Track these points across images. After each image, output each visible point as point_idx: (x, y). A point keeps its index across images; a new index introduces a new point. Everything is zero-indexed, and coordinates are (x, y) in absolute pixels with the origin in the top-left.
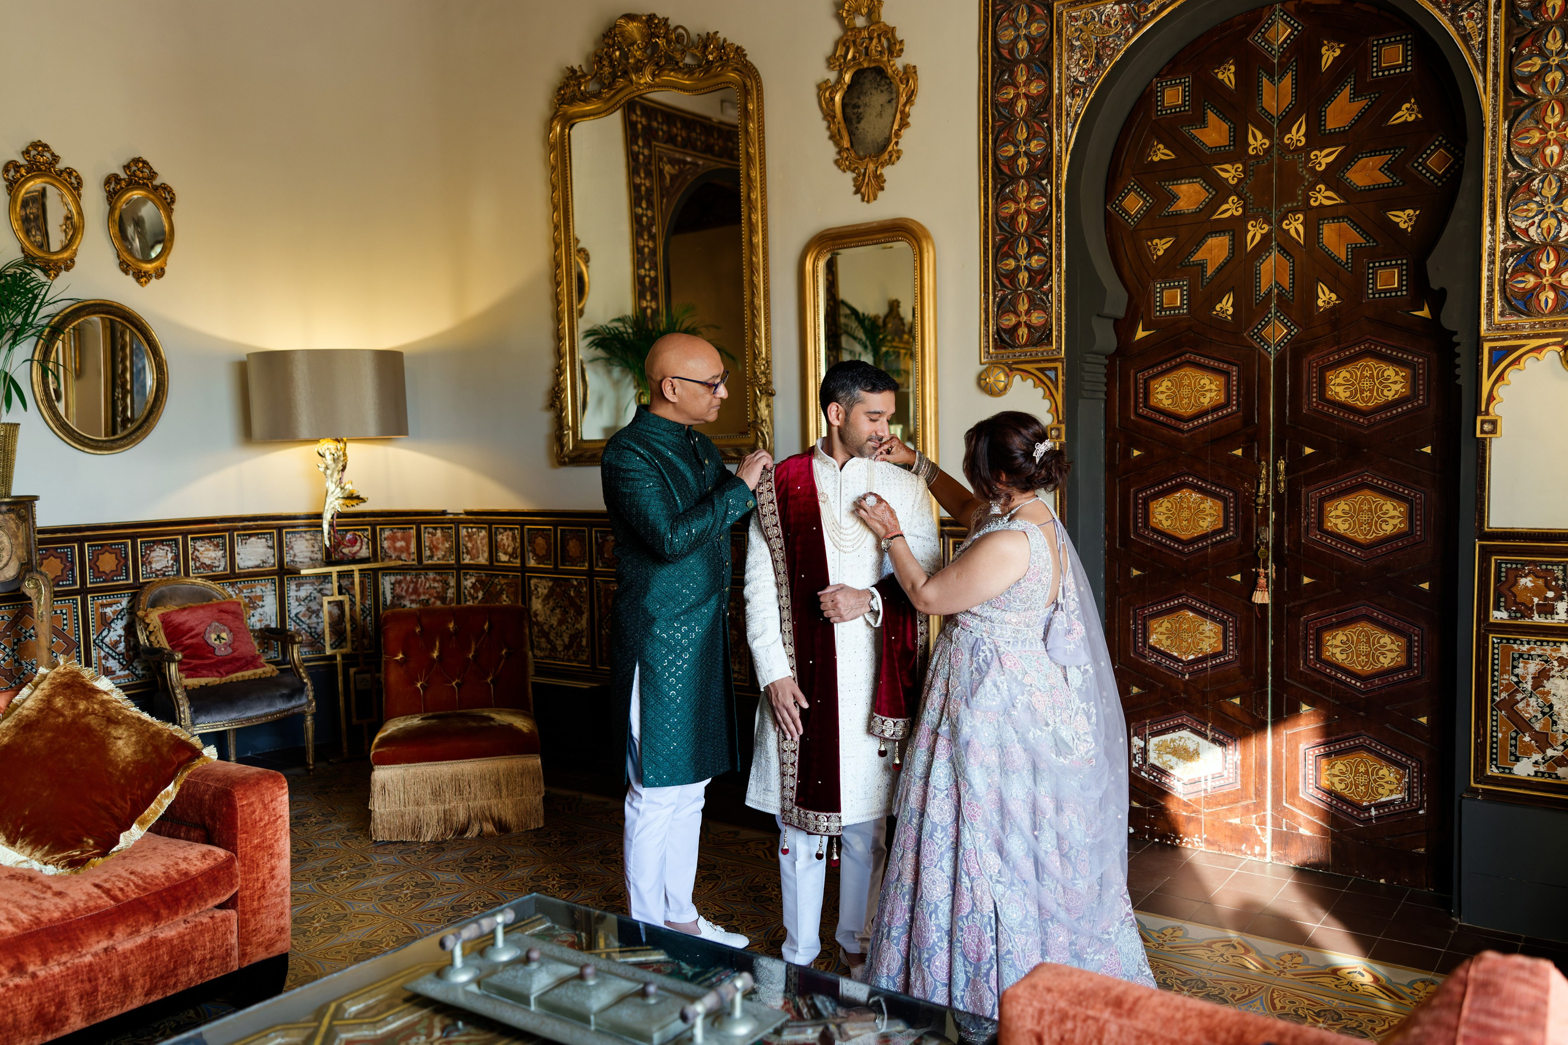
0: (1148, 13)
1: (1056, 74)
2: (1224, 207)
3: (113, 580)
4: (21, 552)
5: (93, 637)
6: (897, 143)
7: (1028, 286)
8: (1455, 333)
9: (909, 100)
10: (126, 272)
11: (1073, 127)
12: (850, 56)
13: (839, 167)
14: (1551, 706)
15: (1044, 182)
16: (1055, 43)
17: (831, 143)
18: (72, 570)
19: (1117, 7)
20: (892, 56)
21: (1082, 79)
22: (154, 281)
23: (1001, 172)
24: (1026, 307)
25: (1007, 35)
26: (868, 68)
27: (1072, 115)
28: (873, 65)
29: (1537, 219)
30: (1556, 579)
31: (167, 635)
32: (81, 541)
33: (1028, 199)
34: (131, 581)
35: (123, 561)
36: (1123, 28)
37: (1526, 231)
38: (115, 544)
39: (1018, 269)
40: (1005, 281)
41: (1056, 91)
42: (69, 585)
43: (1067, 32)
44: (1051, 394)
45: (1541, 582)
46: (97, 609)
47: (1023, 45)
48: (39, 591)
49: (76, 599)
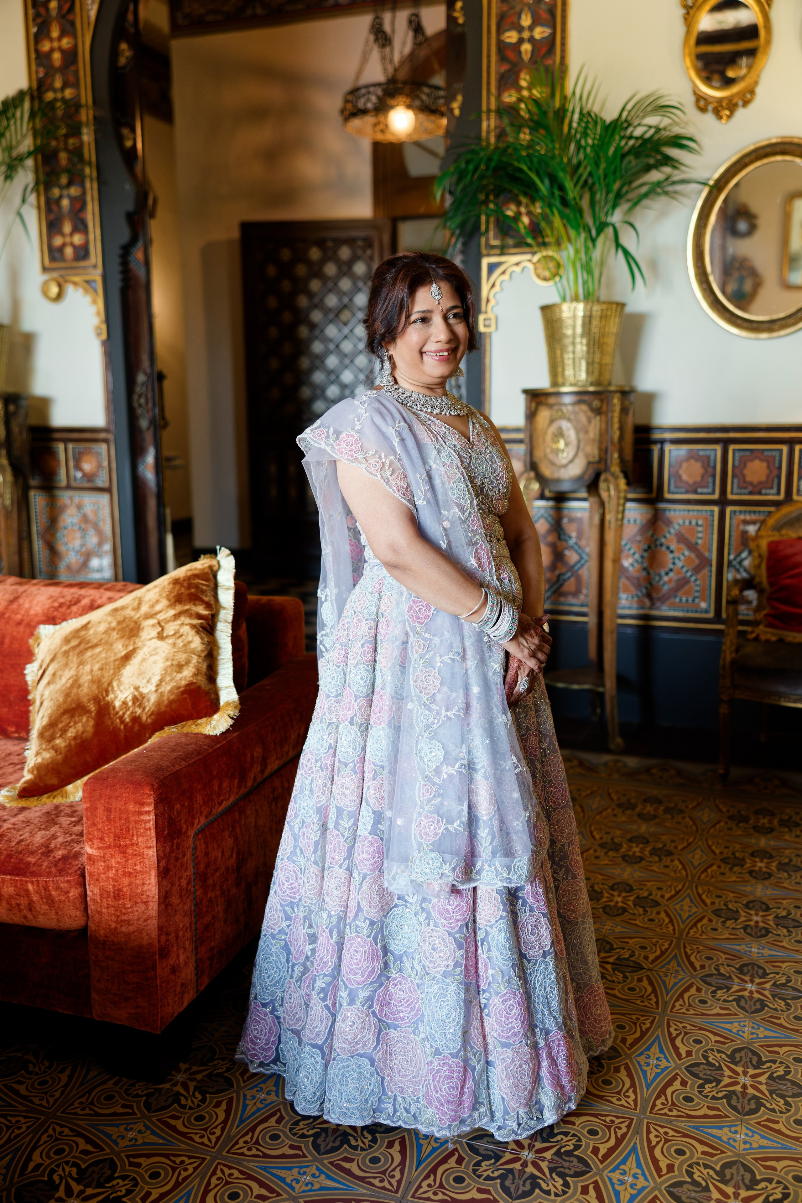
3: (761, 494)
4: (594, 451)
5: (729, 557)
18: (713, 476)
31: (769, 569)
35: (775, 472)
38: (769, 450)
46: (738, 526)
48: (610, 496)
49: (713, 511)
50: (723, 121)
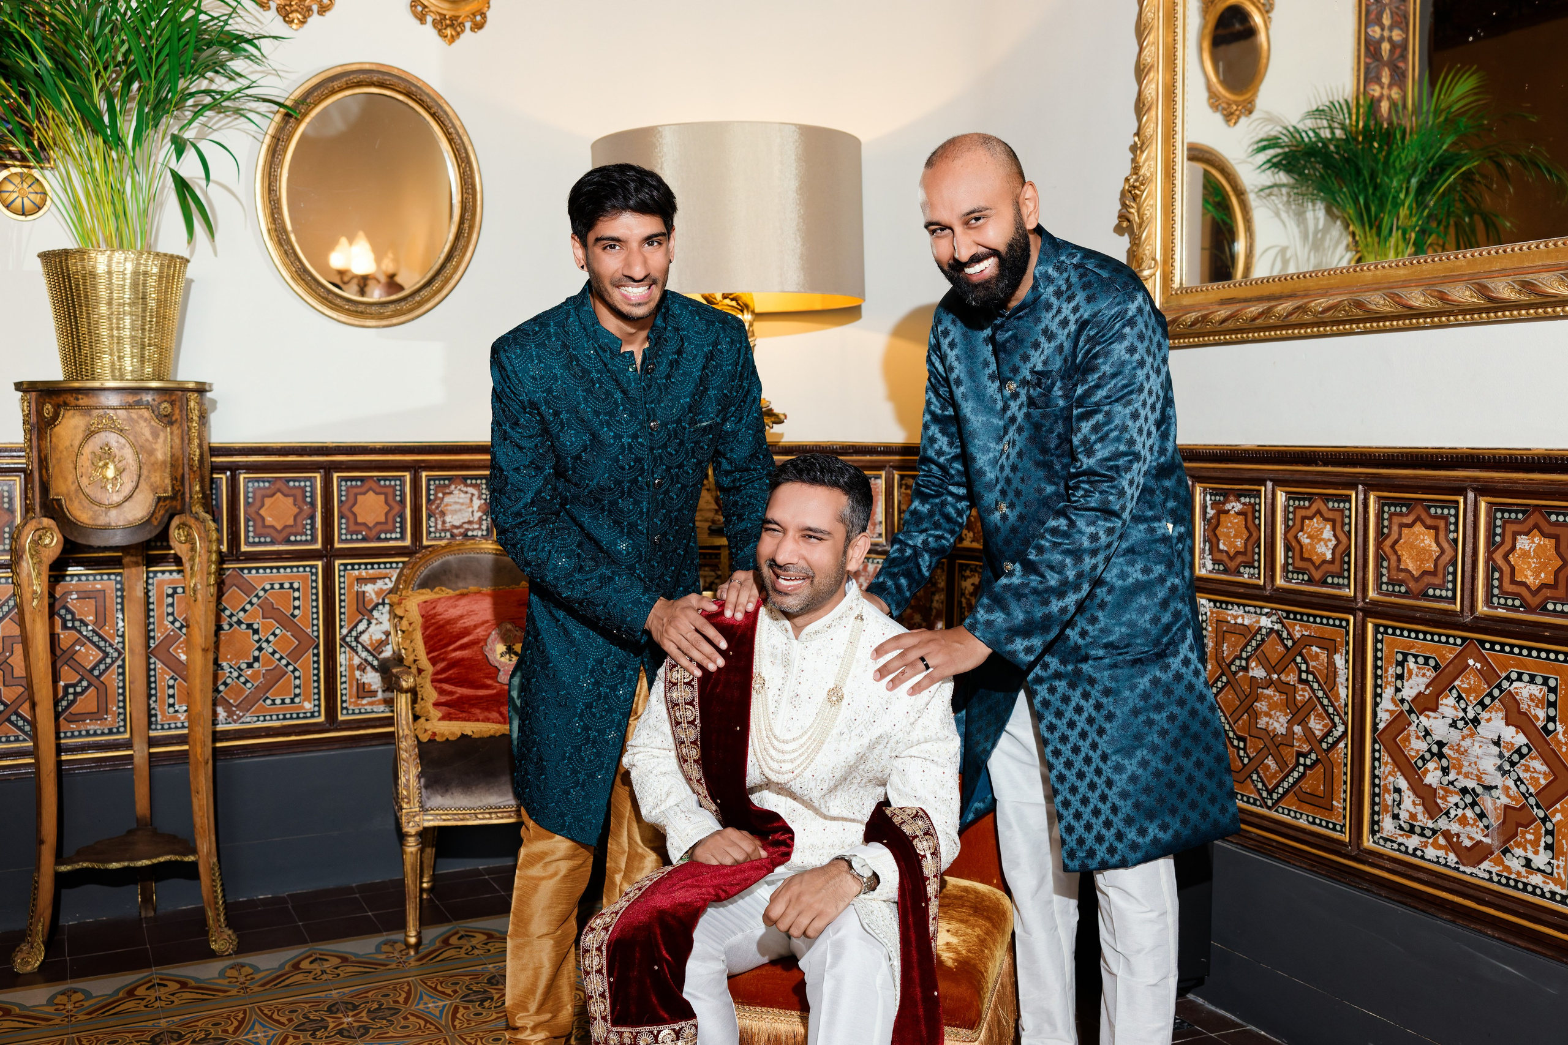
3: (379, 539)
4: (163, 481)
5: (341, 632)
10: (422, 19)
18: (312, 518)
22: (467, 35)
31: (427, 640)
32: (328, 469)
34: (408, 542)
35: (396, 510)
38: (385, 479)
42: (306, 542)
46: (351, 586)
48: (193, 549)
49: (316, 567)
50: (294, 26)
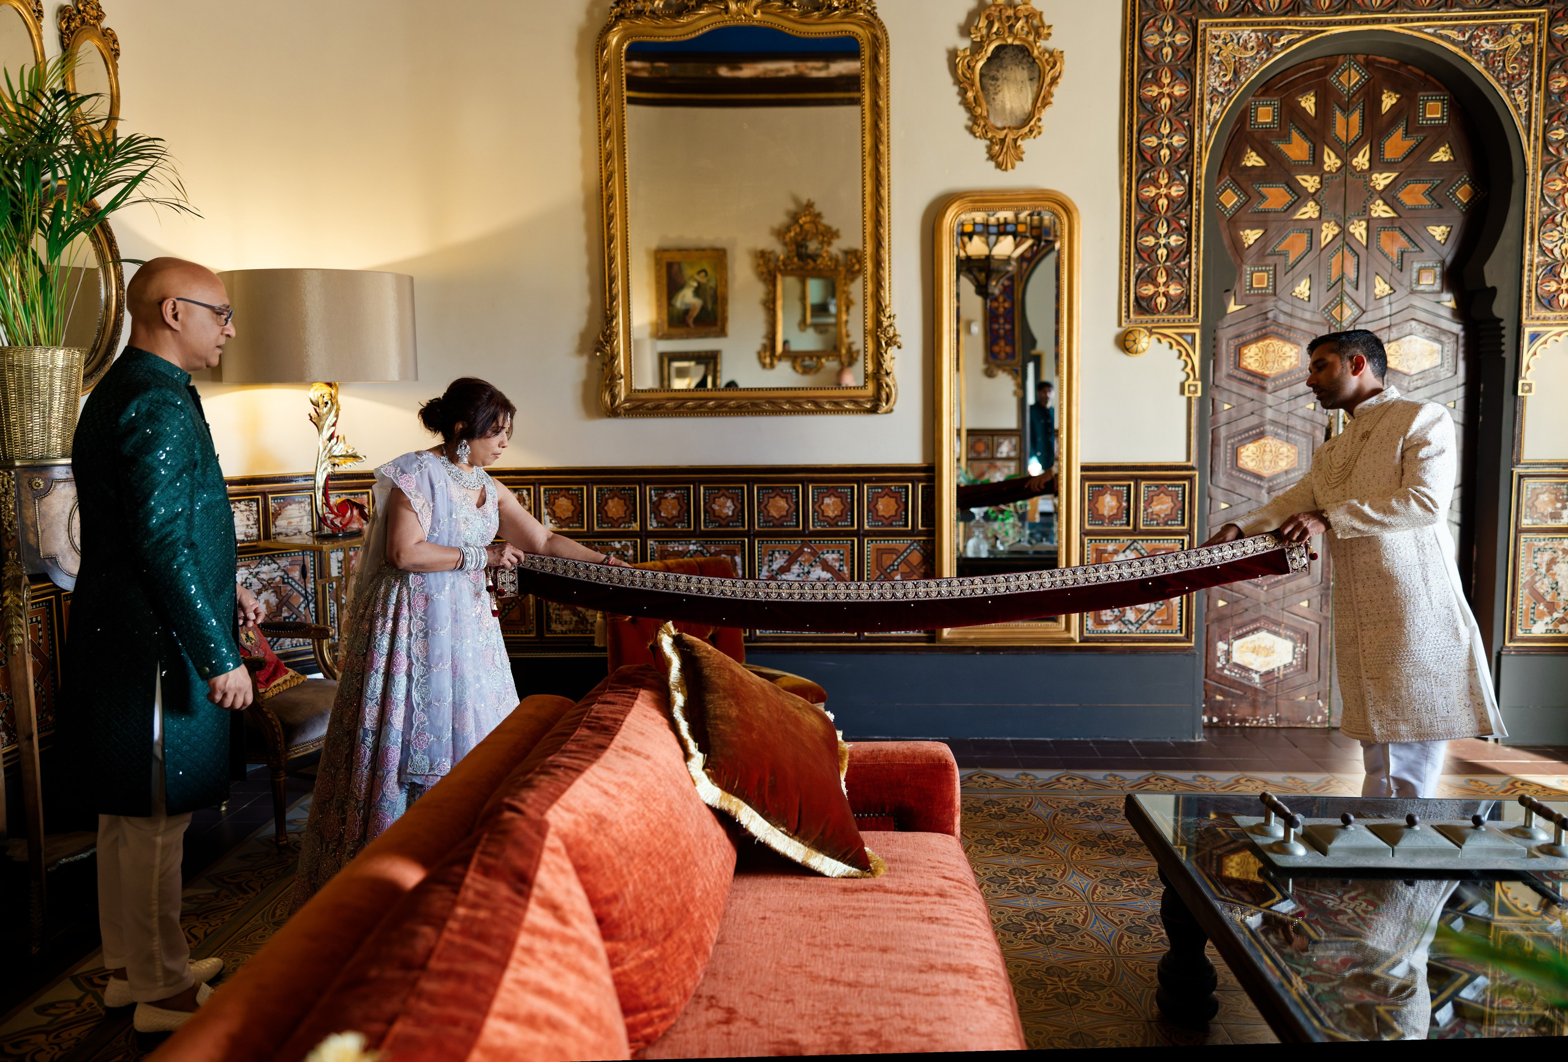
0: (1278, 45)
1: (1198, 82)
2: (1303, 210)
6: (1039, 120)
7: (1166, 261)
8: (1502, 320)
9: (1054, 81)
11: (1212, 129)
12: (994, 29)
13: (973, 133)
14: (1557, 583)
15: (1183, 172)
16: (1199, 55)
17: (962, 109)
19: (1253, 35)
20: (1039, 37)
21: (1221, 89)
23: (1144, 158)
24: (1164, 279)
25: (1153, 40)
26: (1012, 45)
27: (1212, 120)
28: (1017, 42)
29: (1559, 243)
30: (1563, 494)
33: (1168, 186)
36: (1258, 53)
37: (1552, 251)
39: (1157, 245)
40: (1145, 256)
41: (1198, 96)
43: (1210, 47)
44: (1188, 355)
45: (1553, 497)
47: (1167, 50)
